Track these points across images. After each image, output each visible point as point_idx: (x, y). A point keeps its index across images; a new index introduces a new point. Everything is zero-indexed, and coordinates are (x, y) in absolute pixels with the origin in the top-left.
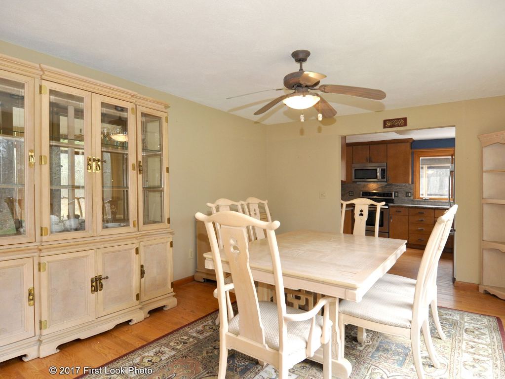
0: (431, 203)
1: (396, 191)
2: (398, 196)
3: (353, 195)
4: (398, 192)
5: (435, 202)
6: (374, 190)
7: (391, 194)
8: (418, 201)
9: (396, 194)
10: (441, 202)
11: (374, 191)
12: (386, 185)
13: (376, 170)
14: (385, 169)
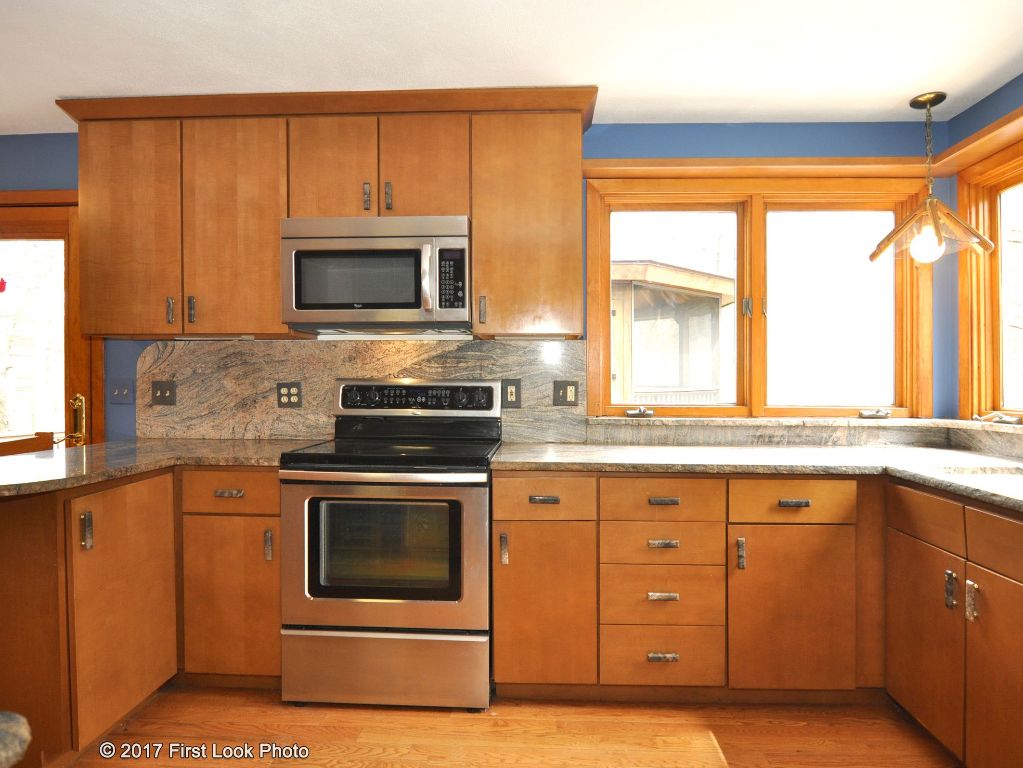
0: (663, 432)
1: (511, 375)
2: (517, 405)
3: (298, 405)
4: (517, 383)
5: (681, 426)
6: (406, 372)
7: (489, 391)
8: (608, 425)
9: (511, 389)
10: (704, 427)
11: (407, 381)
12: (460, 349)
13: (416, 255)
14: (462, 251)
